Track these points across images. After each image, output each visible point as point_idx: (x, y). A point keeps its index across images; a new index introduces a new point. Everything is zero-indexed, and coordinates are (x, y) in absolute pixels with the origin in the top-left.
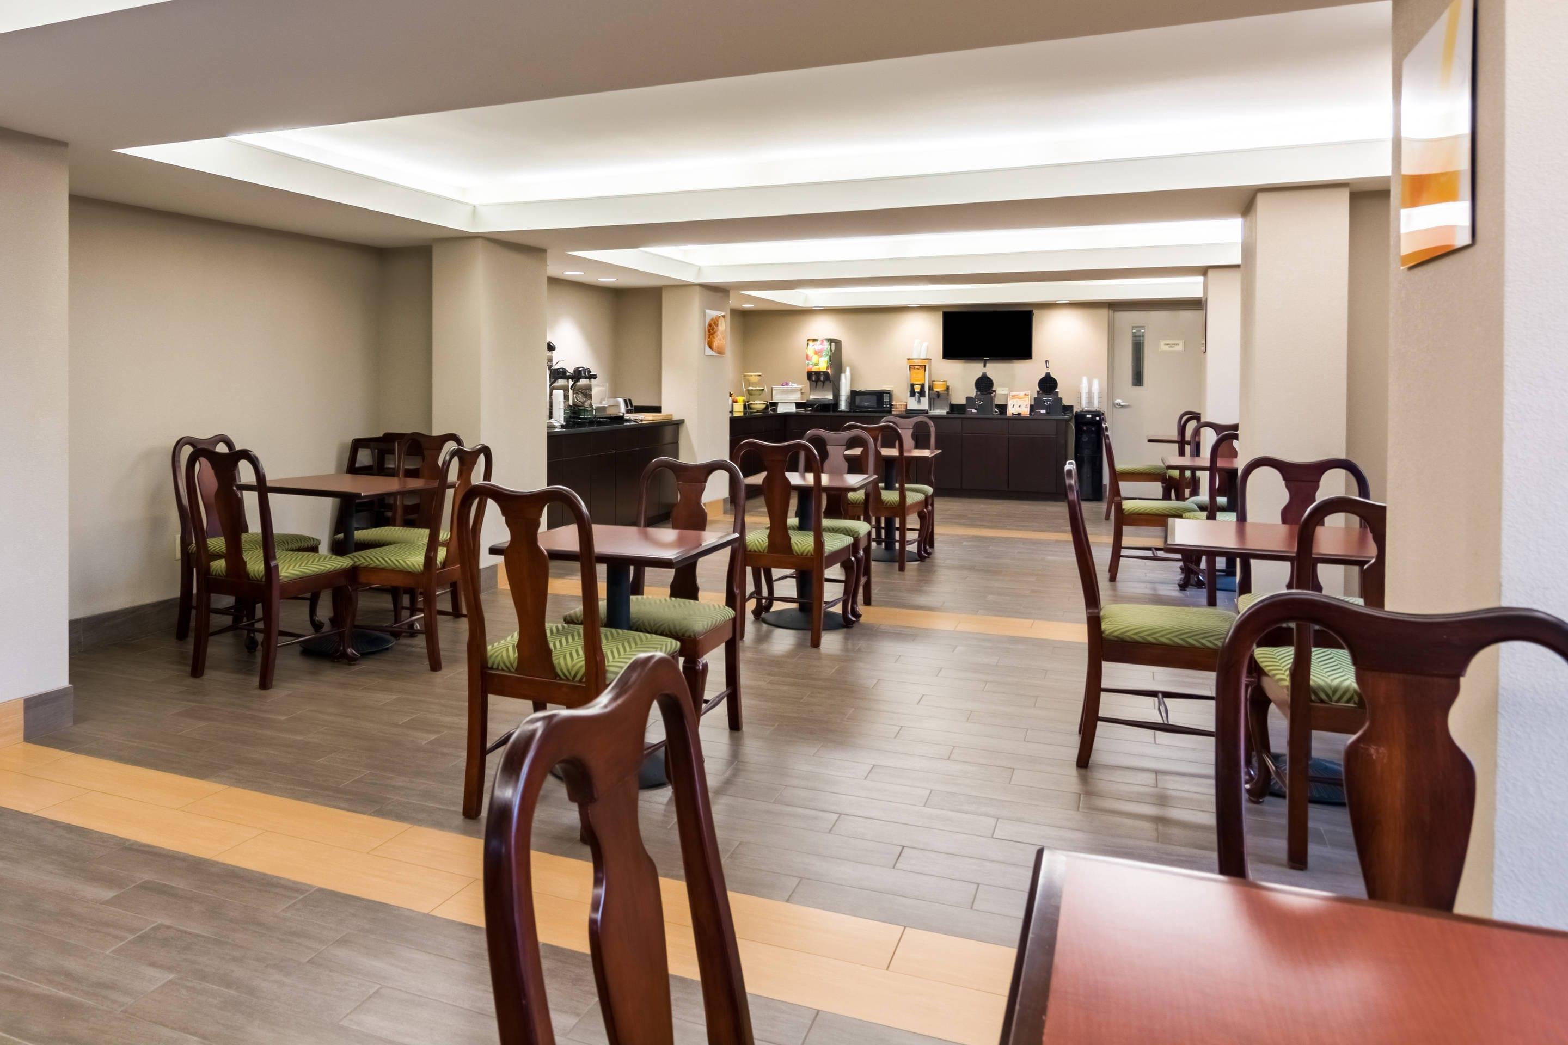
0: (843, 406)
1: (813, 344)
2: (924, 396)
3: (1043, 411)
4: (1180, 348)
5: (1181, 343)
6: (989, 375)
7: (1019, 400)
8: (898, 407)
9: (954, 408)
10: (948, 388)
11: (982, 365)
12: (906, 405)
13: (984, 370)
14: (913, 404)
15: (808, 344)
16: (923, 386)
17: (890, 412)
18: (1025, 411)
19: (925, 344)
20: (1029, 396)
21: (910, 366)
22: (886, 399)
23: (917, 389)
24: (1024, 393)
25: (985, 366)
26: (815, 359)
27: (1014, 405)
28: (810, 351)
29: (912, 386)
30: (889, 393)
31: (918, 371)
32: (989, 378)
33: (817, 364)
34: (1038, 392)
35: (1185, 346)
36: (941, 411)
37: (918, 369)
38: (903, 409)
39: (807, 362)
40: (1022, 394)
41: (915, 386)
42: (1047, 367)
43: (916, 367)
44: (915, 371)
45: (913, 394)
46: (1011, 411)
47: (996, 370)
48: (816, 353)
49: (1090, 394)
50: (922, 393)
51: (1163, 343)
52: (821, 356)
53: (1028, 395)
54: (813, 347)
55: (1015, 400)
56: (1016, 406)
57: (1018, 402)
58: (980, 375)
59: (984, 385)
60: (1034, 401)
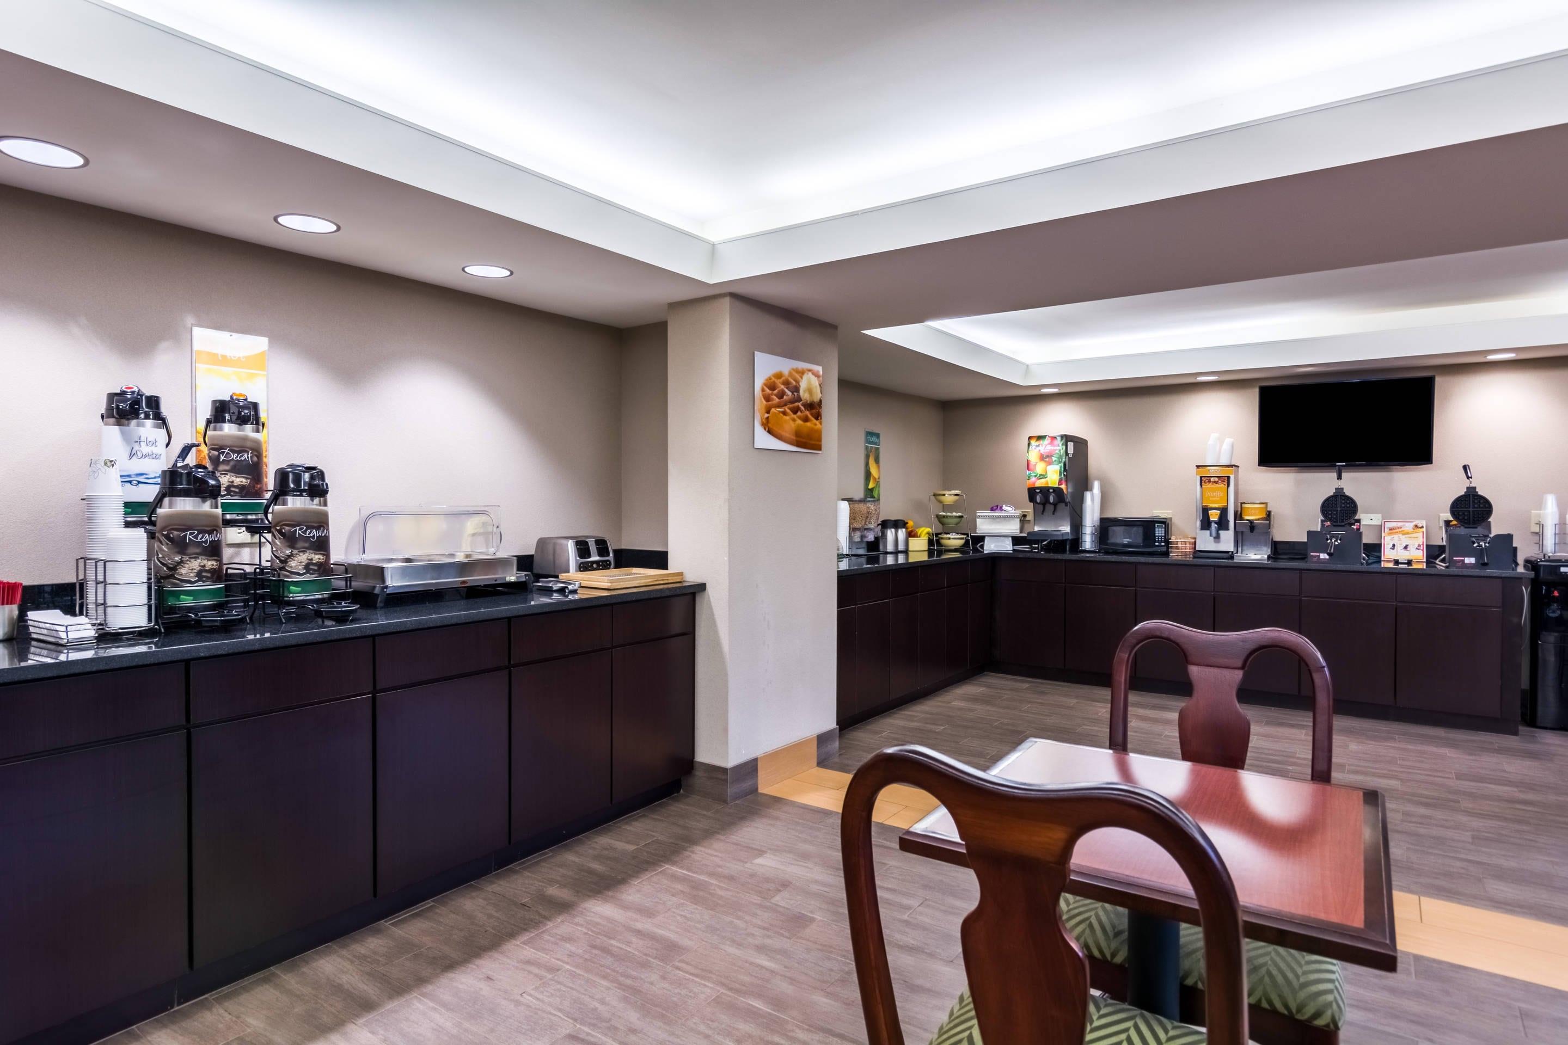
0: (1088, 542)
1: (1037, 443)
2: (1227, 529)
3: (1470, 560)
6: (1348, 492)
7: (1403, 537)
8: (1179, 545)
9: (1279, 550)
10: (1269, 514)
11: (1335, 475)
12: (1195, 543)
13: (1339, 484)
14: (1206, 542)
15: (1029, 445)
16: (1224, 511)
17: (1166, 554)
18: (1418, 556)
19: (1228, 442)
20: (1424, 529)
21: (1201, 477)
22: (1160, 532)
23: (1214, 516)
24: (1414, 524)
25: (1339, 477)
26: (1040, 468)
27: (1394, 545)
28: (1033, 456)
29: (1205, 511)
30: (1165, 523)
31: (1217, 485)
32: (1349, 498)
33: (1043, 476)
34: (1447, 523)
36: (1256, 555)
37: (1216, 482)
38: (1188, 548)
39: (1028, 472)
40: (1409, 526)
41: (1210, 512)
42: (1468, 478)
43: (1212, 479)
44: (1210, 485)
45: (1206, 524)
46: (1388, 554)
47: (1362, 483)
48: (1042, 458)
50: (1222, 524)
52: (1050, 463)
53: (1422, 527)
54: (1038, 448)
55: (1396, 537)
56: (1399, 548)
57: (1403, 540)
58: (1331, 492)
59: (1339, 509)
60: (1440, 538)
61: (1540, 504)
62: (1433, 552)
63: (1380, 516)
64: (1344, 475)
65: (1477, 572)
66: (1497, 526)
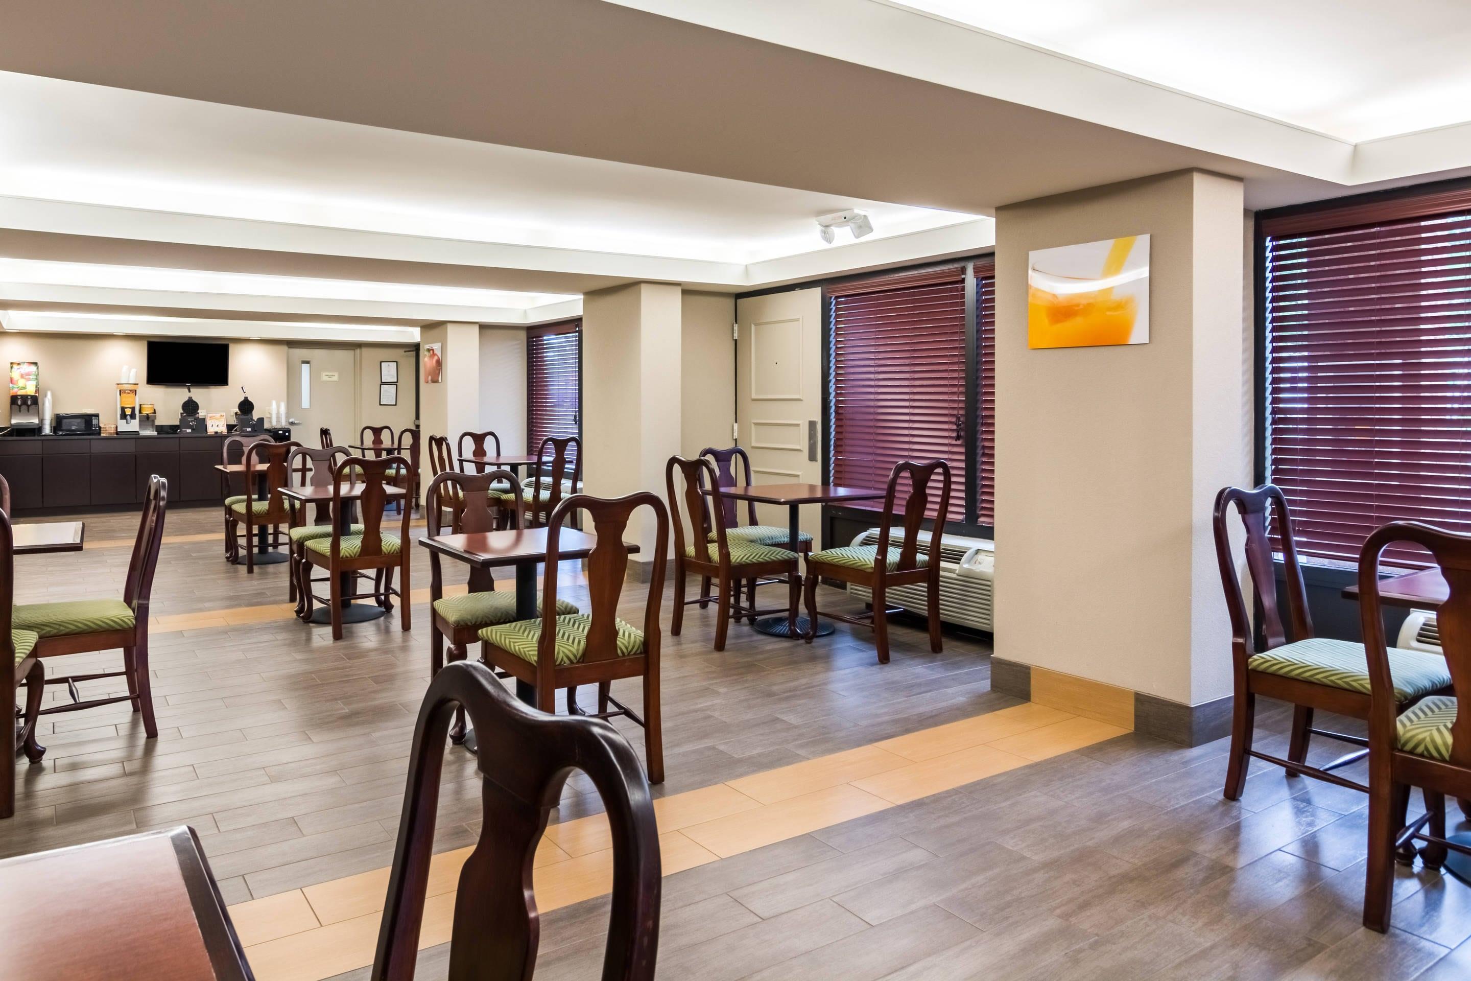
0: (47, 430)
1: (18, 367)
2: (135, 418)
3: (249, 430)
4: (336, 378)
5: (336, 374)
6: (194, 399)
7: (216, 421)
8: (107, 429)
9: (160, 429)
10: (155, 412)
11: (187, 390)
12: (117, 427)
13: (190, 395)
14: (123, 426)
15: (12, 367)
16: (133, 409)
17: (99, 434)
18: (223, 430)
19: (133, 371)
20: (224, 417)
21: (120, 391)
22: (94, 421)
23: (128, 412)
24: (220, 414)
25: (190, 391)
26: (21, 383)
27: (212, 425)
28: (16, 374)
29: (123, 409)
30: (97, 416)
31: (128, 395)
32: (195, 402)
33: (24, 388)
34: (236, 414)
35: (339, 377)
36: (150, 432)
37: (129, 393)
38: (113, 430)
39: (11, 385)
40: (218, 415)
41: (126, 410)
42: (245, 393)
43: (127, 391)
44: (125, 395)
45: (123, 416)
46: (211, 430)
47: (199, 394)
48: (22, 376)
49: (278, 413)
50: (133, 416)
51: (324, 374)
52: (29, 380)
54: (19, 370)
55: (213, 421)
56: (215, 426)
57: (215, 423)
58: (187, 399)
59: (191, 408)
60: (233, 421)
61: (270, 405)
62: (230, 428)
63: (205, 411)
64: (191, 390)
65: (252, 434)
66: (256, 415)
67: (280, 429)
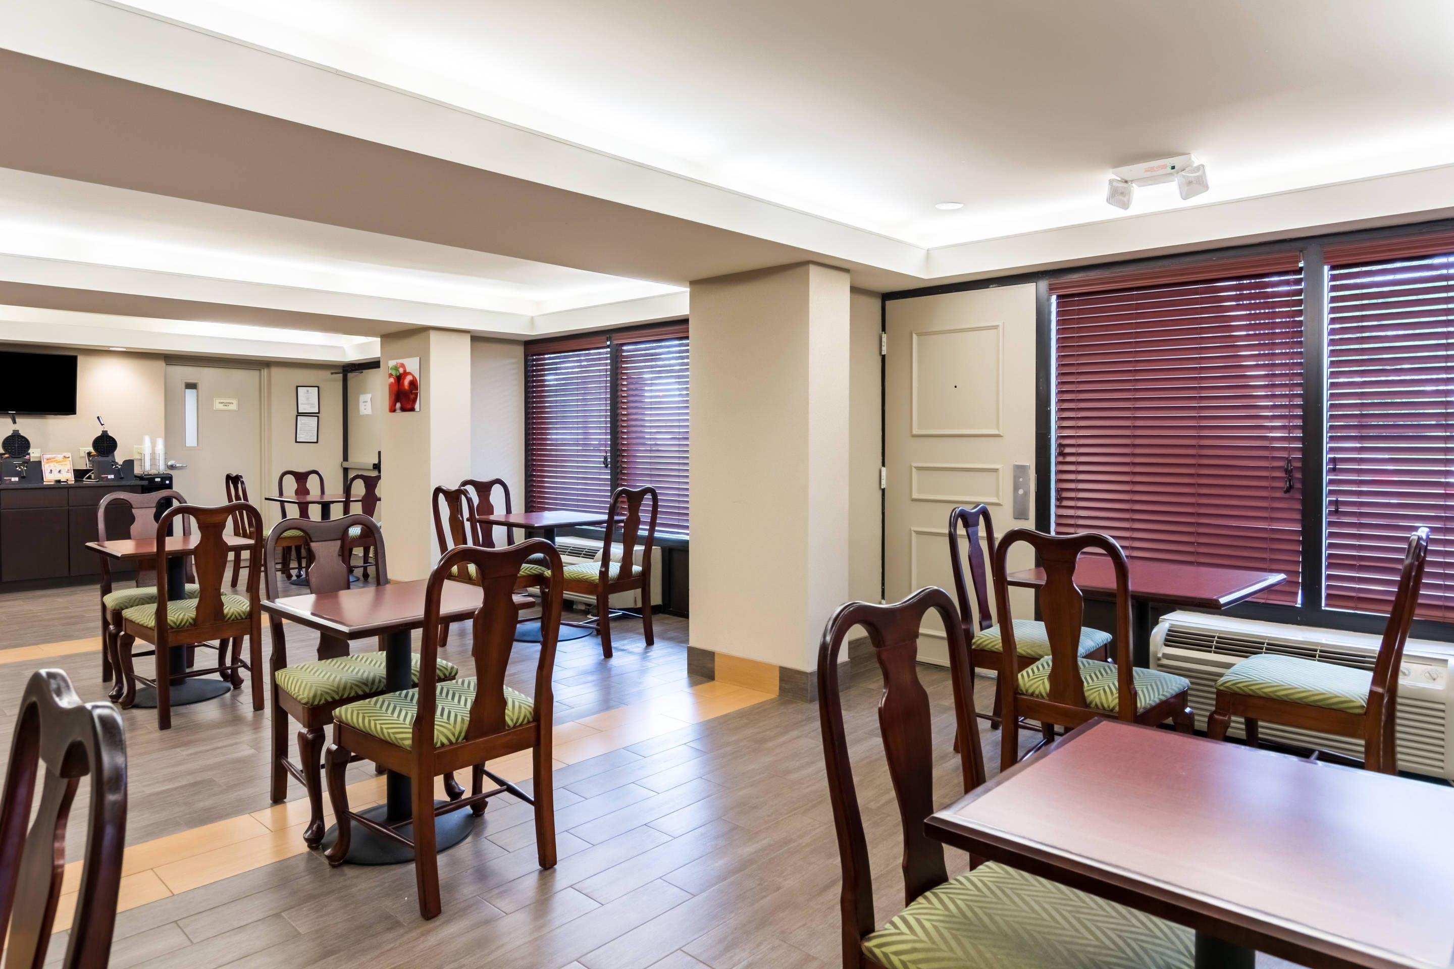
3: (111, 476)
4: (233, 407)
5: (235, 402)
6: (22, 433)
7: (57, 465)
11: (10, 420)
13: (15, 427)
18: (68, 477)
20: (70, 459)
24: (63, 455)
25: (14, 422)
27: (51, 470)
32: (23, 437)
34: (89, 454)
35: (239, 405)
40: (60, 457)
42: (102, 425)
46: (49, 478)
47: (28, 426)
49: (153, 454)
51: (218, 401)
53: (69, 457)
55: (52, 464)
56: (55, 472)
57: (55, 467)
58: (10, 433)
59: (16, 445)
60: (84, 465)
61: (141, 442)
62: (79, 474)
63: (39, 450)
64: (17, 420)
65: (116, 483)
66: (120, 457)
67: (157, 476)
